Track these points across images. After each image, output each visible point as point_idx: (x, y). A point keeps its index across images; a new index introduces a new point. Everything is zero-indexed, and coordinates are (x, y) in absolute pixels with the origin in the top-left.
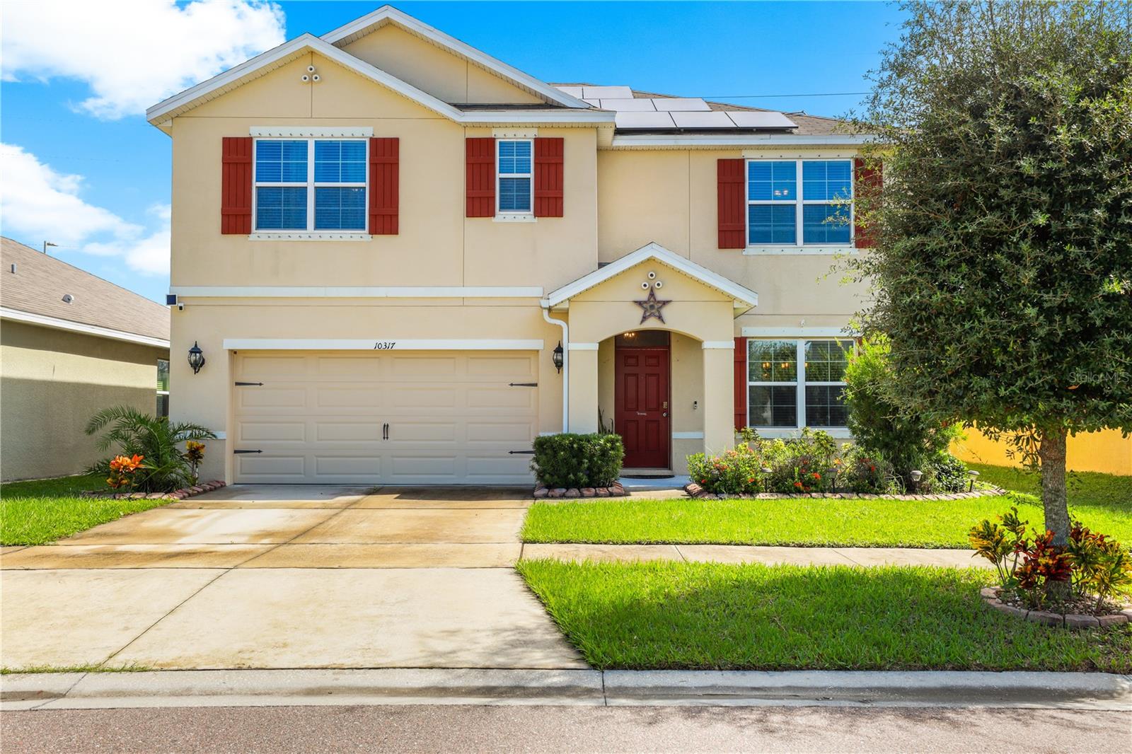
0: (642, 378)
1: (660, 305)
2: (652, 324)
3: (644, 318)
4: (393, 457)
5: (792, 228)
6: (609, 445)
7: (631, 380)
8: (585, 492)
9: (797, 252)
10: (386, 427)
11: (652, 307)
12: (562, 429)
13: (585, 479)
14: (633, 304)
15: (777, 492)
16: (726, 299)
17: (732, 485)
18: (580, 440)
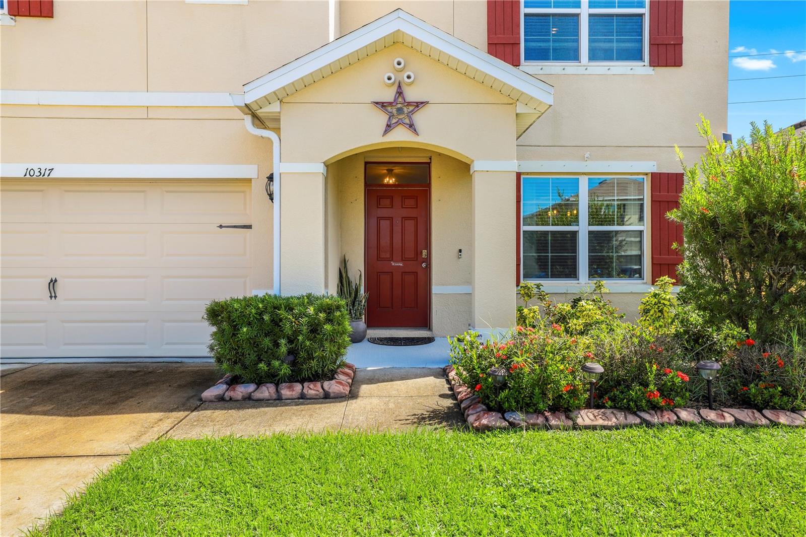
0: (397, 222)
1: (411, 108)
2: (400, 136)
3: (389, 127)
4: (63, 322)
5: (575, 44)
6: (322, 315)
7: (385, 224)
8: (286, 392)
9: (581, 70)
10: (53, 282)
11: (400, 111)
12: (272, 287)
13: (285, 370)
14: (373, 106)
15: (611, 407)
16: (507, 100)
17: (531, 396)
18: (275, 308)
